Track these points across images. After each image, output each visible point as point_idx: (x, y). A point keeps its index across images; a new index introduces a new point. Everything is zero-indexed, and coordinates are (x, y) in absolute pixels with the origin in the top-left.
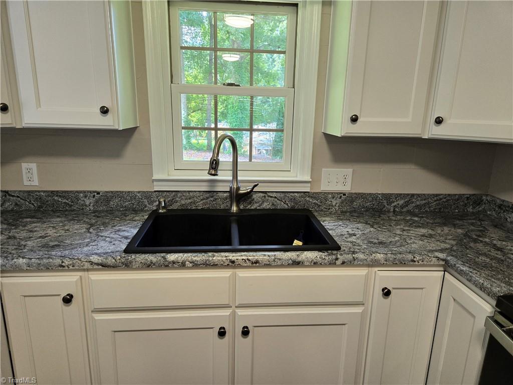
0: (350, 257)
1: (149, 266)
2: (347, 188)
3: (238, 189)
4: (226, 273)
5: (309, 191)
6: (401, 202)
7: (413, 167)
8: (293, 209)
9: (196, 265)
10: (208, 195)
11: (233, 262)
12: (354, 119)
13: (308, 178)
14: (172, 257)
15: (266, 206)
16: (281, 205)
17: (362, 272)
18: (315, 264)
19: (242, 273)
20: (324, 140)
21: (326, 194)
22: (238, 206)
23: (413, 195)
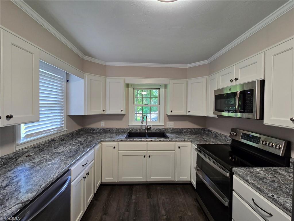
0: (171, 139)
1: (130, 141)
2: (173, 127)
3: (147, 127)
4: (145, 143)
5: (164, 127)
6: (186, 130)
7: (188, 122)
8: (160, 132)
9: (140, 141)
10: (140, 129)
11: (147, 140)
12: (172, 112)
13: (164, 125)
14: (135, 139)
15: (154, 131)
16: (157, 131)
17: (174, 143)
18: (164, 141)
19: (149, 143)
20: (167, 116)
21: (168, 128)
22: (147, 131)
23: (188, 128)
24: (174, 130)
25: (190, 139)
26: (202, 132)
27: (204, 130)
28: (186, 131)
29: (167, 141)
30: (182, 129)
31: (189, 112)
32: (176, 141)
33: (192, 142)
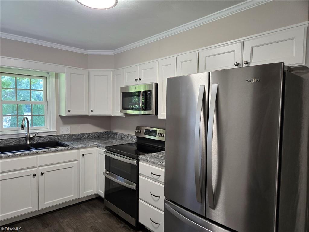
0: (72, 147)
1: (9, 157)
2: (69, 133)
3: (30, 135)
4: (35, 156)
5: (55, 134)
7: (89, 124)
8: (50, 141)
9: (25, 155)
11: (37, 152)
12: (69, 111)
13: (55, 130)
14: (16, 153)
15: (40, 141)
16: (46, 140)
17: (76, 151)
18: (63, 150)
19: (40, 156)
20: (60, 118)
21: (62, 135)
22: (29, 142)
23: (90, 133)
24: (71, 137)
25: (95, 144)
26: (107, 136)
27: (108, 133)
28: (87, 137)
29: (67, 150)
30: (82, 134)
31: (92, 111)
32: (79, 148)
33: (97, 146)
